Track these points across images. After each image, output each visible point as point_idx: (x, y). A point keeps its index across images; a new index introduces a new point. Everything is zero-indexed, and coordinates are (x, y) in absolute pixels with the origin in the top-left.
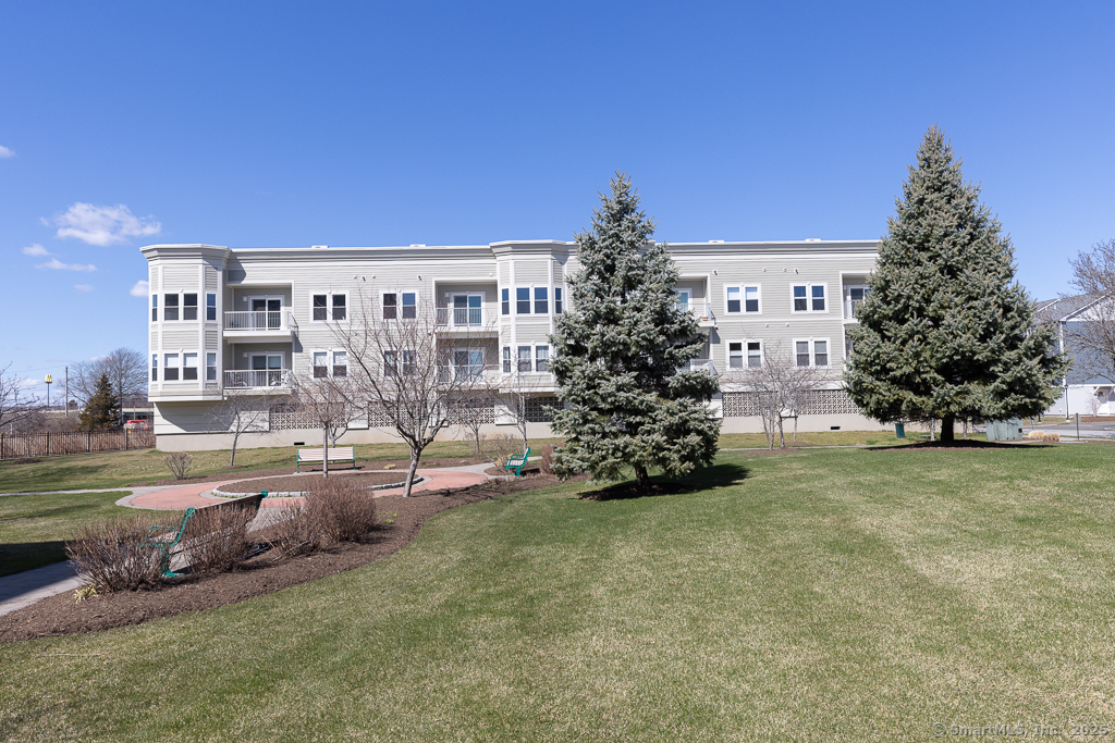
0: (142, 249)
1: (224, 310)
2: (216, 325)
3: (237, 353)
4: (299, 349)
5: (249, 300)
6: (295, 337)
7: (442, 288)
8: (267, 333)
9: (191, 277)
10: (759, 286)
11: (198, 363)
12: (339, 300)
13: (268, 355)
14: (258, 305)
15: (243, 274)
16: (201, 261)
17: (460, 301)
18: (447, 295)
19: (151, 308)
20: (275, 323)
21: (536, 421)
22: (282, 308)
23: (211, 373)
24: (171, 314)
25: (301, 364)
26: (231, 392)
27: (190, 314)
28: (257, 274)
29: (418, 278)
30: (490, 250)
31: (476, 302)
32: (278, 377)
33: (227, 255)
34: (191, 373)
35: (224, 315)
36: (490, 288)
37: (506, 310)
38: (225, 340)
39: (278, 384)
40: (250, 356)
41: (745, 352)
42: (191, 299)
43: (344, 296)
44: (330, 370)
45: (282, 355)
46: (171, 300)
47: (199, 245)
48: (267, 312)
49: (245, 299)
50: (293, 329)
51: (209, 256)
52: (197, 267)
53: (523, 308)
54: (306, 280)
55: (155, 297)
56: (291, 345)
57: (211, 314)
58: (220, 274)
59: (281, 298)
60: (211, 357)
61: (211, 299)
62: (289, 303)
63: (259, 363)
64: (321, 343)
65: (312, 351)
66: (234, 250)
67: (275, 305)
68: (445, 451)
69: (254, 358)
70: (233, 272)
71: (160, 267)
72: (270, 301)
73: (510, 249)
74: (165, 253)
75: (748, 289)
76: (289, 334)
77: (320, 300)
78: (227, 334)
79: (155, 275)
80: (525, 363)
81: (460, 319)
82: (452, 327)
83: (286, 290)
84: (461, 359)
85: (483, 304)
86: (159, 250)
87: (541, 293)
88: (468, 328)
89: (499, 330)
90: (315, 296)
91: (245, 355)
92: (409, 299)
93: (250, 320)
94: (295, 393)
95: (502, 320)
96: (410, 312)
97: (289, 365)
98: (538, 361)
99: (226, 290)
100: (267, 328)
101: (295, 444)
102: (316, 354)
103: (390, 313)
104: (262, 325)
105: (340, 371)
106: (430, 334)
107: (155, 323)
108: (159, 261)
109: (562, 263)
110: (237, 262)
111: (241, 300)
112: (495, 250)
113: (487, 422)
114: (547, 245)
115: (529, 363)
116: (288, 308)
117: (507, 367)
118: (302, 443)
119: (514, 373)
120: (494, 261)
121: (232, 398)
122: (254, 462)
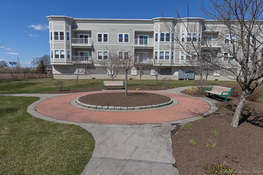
0: (47, 17)
1: (72, 38)
2: (69, 42)
3: (76, 51)
4: (94, 50)
5: (79, 35)
6: (92, 46)
7: (136, 33)
8: (84, 45)
9: (61, 26)
11: (64, 53)
12: (106, 36)
13: (85, 52)
14: (81, 36)
15: (77, 27)
16: (64, 21)
17: (141, 37)
18: (137, 35)
19: (50, 36)
20: (86, 42)
21: (163, 75)
22: (88, 38)
23: (68, 57)
24: (56, 38)
25: (94, 55)
26: (74, 62)
27: (62, 38)
28: (81, 27)
29: (130, 29)
30: (152, 21)
31: (146, 38)
32: (87, 59)
33: (72, 20)
34: (62, 56)
35: (72, 39)
36: (151, 34)
37: (156, 40)
38: (72, 47)
39: (88, 61)
40: (79, 52)
41: (229, 56)
42: (62, 34)
43: (107, 34)
44: (103, 57)
45: (88, 52)
46: (56, 33)
47: (64, 16)
48: (84, 38)
51: (67, 20)
52: (63, 23)
53: (162, 39)
54: (96, 29)
55: (51, 33)
56: (91, 49)
57: (68, 38)
58: (70, 26)
59: (88, 35)
60: (68, 52)
61: (68, 34)
62: (90, 36)
63: (82, 54)
64: (101, 48)
65: (97, 51)
66: (74, 19)
67: (86, 37)
68: (135, 83)
69: (81, 52)
70: (74, 26)
71: (52, 23)
72: (85, 35)
73: (159, 20)
74: (54, 19)
76: (91, 45)
77: (100, 36)
78: (73, 45)
79: (51, 26)
80: (161, 57)
81: (141, 43)
82: (138, 45)
83: (90, 32)
84: (141, 55)
85: (148, 38)
86: (52, 17)
88: (143, 45)
89: (154, 46)
90: (99, 35)
91: (78, 52)
92: (126, 36)
93: (79, 41)
94: (93, 63)
95: (155, 43)
96: (126, 40)
97: (91, 55)
98: (166, 56)
99: (72, 31)
100: (84, 43)
101: (93, 78)
102: (99, 52)
103: (121, 40)
104: (82, 42)
105: (106, 57)
106: (132, 47)
107: (52, 41)
108: (52, 21)
109: (175, 26)
110: (75, 23)
111: (77, 35)
112: (154, 21)
113: (148, 74)
114: (171, 19)
115: (163, 57)
116: (90, 38)
117: (156, 58)
118: (95, 78)
119: (158, 60)
120: (153, 25)
121: (74, 64)
122: (83, 84)
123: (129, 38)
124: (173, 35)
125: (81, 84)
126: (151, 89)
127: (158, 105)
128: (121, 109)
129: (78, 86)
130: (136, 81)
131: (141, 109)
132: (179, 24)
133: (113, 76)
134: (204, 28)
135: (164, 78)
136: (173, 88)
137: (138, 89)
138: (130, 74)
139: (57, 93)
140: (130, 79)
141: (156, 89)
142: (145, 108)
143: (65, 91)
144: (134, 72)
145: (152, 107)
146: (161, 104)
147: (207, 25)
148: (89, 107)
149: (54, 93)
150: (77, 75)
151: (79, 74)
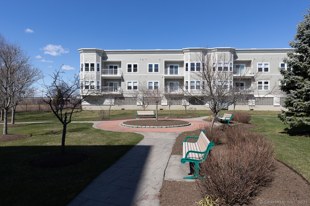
0: (78, 50)
1: (102, 69)
2: (100, 73)
3: (105, 81)
4: (123, 81)
5: (109, 66)
6: (122, 77)
7: (167, 63)
8: (113, 75)
9: (92, 58)
10: (269, 63)
11: (95, 84)
12: (135, 66)
13: (114, 82)
14: (111, 67)
15: (107, 58)
16: (95, 53)
17: (171, 67)
18: (168, 65)
19: (81, 67)
20: (116, 73)
21: (195, 105)
22: (118, 68)
23: (98, 87)
24: (87, 69)
25: (124, 86)
26: (103, 93)
27: (93, 69)
28: (111, 58)
29: (160, 59)
30: (182, 51)
31: (176, 67)
32: (117, 90)
33: (102, 52)
34: (92, 87)
35: (102, 70)
36: (181, 63)
37: (187, 70)
38: (102, 77)
39: (117, 91)
40: (109, 82)
41: (263, 85)
42: (92, 65)
43: (137, 65)
44: (132, 87)
45: (118, 82)
46: (87, 65)
47: (95, 49)
48: (113, 69)
49: (107, 65)
50: (122, 75)
51: (98, 52)
52: (94, 55)
53: (192, 69)
54: (126, 59)
55: (82, 64)
56: (121, 80)
57: (98, 70)
58: (101, 57)
59: (118, 65)
60: (98, 82)
61: (98, 65)
62: (120, 67)
63: (111, 85)
64: (130, 79)
65: (127, 82)
66: (105, 50)
67: (116, 67)
68: (165, 113)
69: (110, 83)
70: (104, 57)
71: (84, 55)
72: (114, 66)
73: (189, 50)
74: (85, 51)
75: (265, 64)
76: (121, 76)
77: (130, 66)
78: (103, 76)
79: (82, 57)
80: (192, 86)
81: (171, 72)
82: (169, 75)
83: (119, 63)
84: (171, 85)
85: (179, 68)
86: (83, 50)
87: (198, 64)
88: (174, 75)
89: (184, 76)
90: (128, 65)
91: (107, 82)
92: (156, 66)
93: (109, 71)
94: (122, 94)
95: (186, 73)
96: (156, 70)
97: (120, 85)
98: (197, 86)
99: (102, 63)
100: (113, 74)
101: (122, 109)
102: (128, 82)
103: (150, 70)
104: (112, 73)
105: (135, 88)
106: (163, 77)
107: (82, 72)
108: (83, 53)
109: (205, 55)
110: (105, 54)
111: (106, 65)
112: (184, 51)
113: (179, 104)
114: (201, 49)
115: (194, 86)
116: (120, 68)
117: (187, 88)
118: (124, 109)
119: (189, 90)
120: (183, 54)
121: (104, 95)
122: (114, 114)
123: (159, 68)
124: (203, 64)
125: (112, 115)
126: (178, 117)
127: (178, 126)
128: (154, 128)
129: (110, 116)
130: (166, 112)
131: (167, 127)
132: (209, 53)
133: (144, 107)
134: (235, 57)
135: (190, 108)
136: (199, 117)
137: (167, 117)
138: (161, 104)
139: (101, 121)
140: (160, 109)
141: (182, 118)
142: (169, 127)
143: (106, 119)
144: (164, 102)
145: (174, 127)
146: (180, 125)
147: (238, 54)
148: (132, 127)
149: (98, 121)
150: (110, 106)
151: (111, 105)
